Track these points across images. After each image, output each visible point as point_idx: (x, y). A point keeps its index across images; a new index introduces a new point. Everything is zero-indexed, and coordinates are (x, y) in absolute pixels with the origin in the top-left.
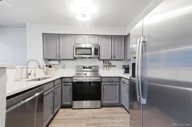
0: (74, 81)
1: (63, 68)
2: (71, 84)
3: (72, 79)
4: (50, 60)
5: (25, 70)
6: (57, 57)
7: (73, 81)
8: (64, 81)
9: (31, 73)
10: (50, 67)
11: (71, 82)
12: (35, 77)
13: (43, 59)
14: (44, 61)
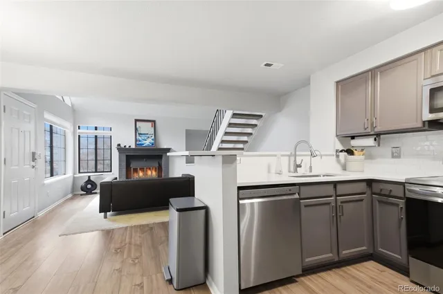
0: (409, 195)
1: (393, 157)
2: (402, 203)
3: (404, 186)
4: (353, 138)
5: (292, 159)
6: (365, 129)
7: (407, 196)
8: (378, 191)
9: (302, 165)
10: (350, 152)
11: (400, 198)
12: (311, 171)
13: (337, 136)
14: (340, 140)
